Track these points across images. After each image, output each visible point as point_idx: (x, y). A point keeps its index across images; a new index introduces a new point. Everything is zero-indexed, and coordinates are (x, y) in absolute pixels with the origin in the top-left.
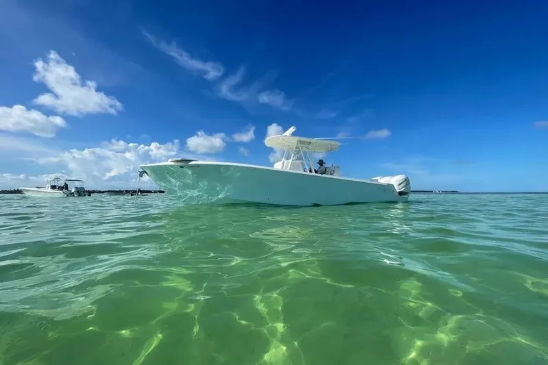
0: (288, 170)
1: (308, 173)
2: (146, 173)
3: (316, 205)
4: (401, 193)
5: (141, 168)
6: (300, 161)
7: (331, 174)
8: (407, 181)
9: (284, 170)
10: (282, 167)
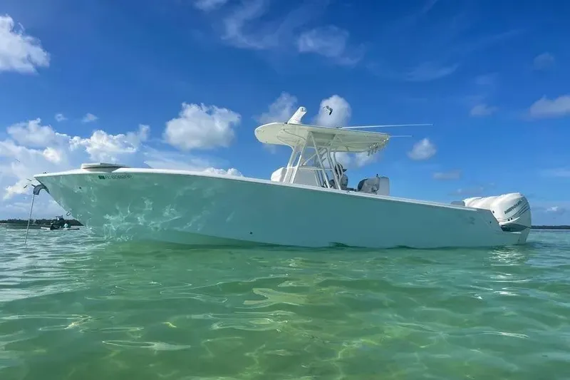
0: (292, 184)
1: (329, 189)
2: (45, 188)
3: (339, 246)
4: (506, 228)
5: (38, 179)
6: (315, 169)
7: (374, 191)
8: (522, 205)
9: (284, 183)
10: (282, 179)
